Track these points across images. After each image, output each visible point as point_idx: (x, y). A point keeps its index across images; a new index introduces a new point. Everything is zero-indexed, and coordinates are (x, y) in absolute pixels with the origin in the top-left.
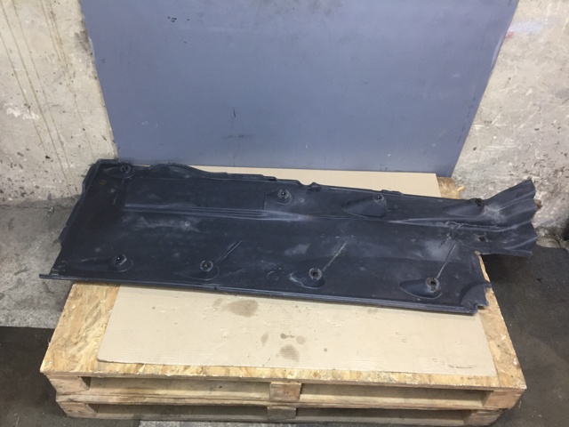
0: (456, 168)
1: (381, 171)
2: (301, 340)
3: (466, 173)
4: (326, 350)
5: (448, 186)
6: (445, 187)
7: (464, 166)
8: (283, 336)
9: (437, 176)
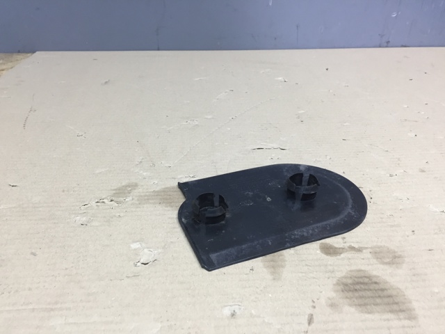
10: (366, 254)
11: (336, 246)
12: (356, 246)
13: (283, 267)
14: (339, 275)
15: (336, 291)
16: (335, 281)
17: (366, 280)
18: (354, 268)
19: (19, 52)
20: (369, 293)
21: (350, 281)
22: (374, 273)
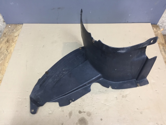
0: (160, 20)
1: (125, 23)
2: (89, 114)
3: (164, 22)
4: (101, 120)
5: (156, 29)
6: (155, 30)
7: (163, 19)
8: (80, 112)
9: (151, 24)
10: (86, 113)
11: (82, 111)
12: (85, 111)
13: (71, 115)
14: (80, 118)
15: (78, 121)
16: (78, 119)
17: (83, 119)
18: (83, 116)
19: (18, 24)
20: (83, 122)
21: (81, 119)
22: (85, 118)
